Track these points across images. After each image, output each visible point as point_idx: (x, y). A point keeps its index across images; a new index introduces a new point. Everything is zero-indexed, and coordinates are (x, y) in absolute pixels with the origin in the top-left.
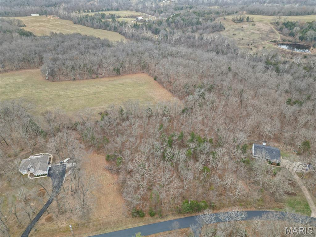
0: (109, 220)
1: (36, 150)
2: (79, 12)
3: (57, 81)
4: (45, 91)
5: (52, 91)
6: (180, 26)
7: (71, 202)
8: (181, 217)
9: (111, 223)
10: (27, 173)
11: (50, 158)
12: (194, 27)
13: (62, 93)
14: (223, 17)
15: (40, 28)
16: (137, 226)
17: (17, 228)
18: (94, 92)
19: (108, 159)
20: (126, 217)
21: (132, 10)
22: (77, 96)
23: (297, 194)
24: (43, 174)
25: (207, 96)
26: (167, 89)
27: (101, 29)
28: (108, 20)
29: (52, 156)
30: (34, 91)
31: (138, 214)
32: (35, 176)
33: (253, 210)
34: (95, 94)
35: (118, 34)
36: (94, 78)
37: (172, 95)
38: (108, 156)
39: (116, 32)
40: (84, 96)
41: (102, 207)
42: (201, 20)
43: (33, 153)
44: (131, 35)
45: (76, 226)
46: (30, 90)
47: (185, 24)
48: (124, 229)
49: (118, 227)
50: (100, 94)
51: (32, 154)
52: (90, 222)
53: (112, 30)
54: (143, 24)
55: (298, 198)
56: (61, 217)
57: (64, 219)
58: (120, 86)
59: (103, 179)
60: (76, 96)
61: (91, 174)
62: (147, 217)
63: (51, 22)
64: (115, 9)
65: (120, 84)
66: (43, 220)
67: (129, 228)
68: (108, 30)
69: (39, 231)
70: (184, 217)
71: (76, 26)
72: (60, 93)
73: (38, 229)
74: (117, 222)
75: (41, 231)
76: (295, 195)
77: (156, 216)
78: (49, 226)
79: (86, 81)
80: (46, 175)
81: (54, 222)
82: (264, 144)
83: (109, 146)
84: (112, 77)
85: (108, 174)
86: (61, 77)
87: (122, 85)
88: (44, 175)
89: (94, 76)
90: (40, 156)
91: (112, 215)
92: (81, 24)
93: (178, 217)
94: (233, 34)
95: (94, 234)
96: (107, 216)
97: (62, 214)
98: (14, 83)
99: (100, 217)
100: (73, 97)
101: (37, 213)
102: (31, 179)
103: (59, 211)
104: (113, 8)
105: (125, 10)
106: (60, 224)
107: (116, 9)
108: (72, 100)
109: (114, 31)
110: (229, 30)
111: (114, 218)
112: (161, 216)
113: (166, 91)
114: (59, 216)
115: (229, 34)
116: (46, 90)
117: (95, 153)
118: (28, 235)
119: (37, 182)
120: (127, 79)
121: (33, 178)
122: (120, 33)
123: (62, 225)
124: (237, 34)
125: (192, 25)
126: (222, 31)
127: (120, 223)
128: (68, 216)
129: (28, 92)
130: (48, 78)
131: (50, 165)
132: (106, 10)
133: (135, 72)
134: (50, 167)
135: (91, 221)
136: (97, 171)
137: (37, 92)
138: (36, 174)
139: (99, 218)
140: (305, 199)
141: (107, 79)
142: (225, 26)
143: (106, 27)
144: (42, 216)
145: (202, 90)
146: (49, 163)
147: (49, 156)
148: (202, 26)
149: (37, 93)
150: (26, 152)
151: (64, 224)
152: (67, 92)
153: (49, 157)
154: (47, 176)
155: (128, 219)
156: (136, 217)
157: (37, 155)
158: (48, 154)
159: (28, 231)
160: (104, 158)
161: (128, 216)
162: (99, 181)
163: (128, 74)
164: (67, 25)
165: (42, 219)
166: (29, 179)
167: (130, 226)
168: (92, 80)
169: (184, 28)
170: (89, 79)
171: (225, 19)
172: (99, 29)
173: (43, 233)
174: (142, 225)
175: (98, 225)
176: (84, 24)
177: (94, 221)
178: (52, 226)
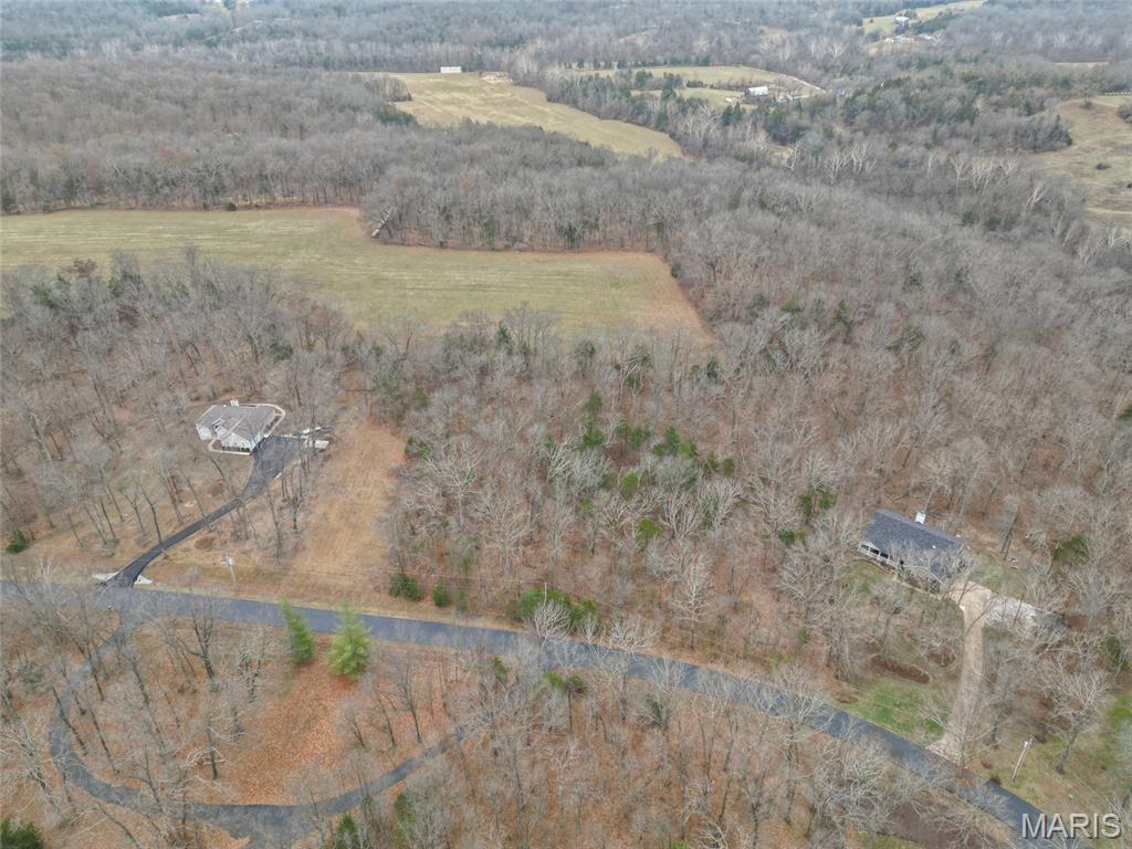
0: (331, 581)
2: (581, 65)
3: (397, 244)
4: (353, 263)
5: (370, 266)
7: (263, 525)
10: (210, 437)
11: (277, 419)
13: (391, 274)
14: (1081, 101)
16: (389, 616)
17: (133, 543)
18: (474, 284)
19: (409, 449)
20: (375, 588)
21: (754, 65)
22: (424, 287)
23: (931, 680)
27: (621, 120)
28: (652, 92)
29: (283, 414)
30: (327, 260)
31: (406, 589)
34: (472, 290)
35: (665, 136)
36: (499, 251)
39: (662, 130)
40: (441, 290)
42: (979, 104)
44: (700, 142)
53: (653, 126)
54: (759, 110)
55: (925, 692)
56: (230, 545)
58: (558, 277)
59: (371, 494)
60: (422, 287)
61: (351, 474)
62: (427, 604)
63: (484, 92)
64: (697, 59)
65: (559, 273)
66: (191, 542)
67: (370, 614)
68: (638, 124)
69: (171, 560)
71: (549, 108)
72: (387, 273)
73: (172, 557)
74: (349, 593)
76: (923, 680)
77: (449, 609)
78: (196, 557)
79: (472, 255)
80: (248, 450)
81: (211, 553)
82: (920, 518)
84: (550, 252)
87: (561, 277)
88: (243, 450)
89: (502, 244)
91: (344, 575)
92: (567, 103)
94: (1097, 162)
95: (283, 602)
98: (291, 233)
99: (313, 570)
100: (412, 289)
101: (188, 525)
102: (211, 452)
104: (693, 58)
105: (731, 64)
107: (701, 59)
108: (404, 296)
109: (656, 128)
110: (1087, 150)
111: (345, 583)
112: (463, 609)
115: (1080, 163)
116: (356, 261)
118: (148, 563)
119: (223, 458)
122: (672, 136)
124: (1114, 166)
126: (1054, 150)
127: (353, 598)
128: (247, 547)
129: (314, 260)
130: (378, 234)
131: (270, 433)
132: (665, 63)
133: (627, 248)
134: (266, 436)
137: (332, 264)
138: (226, 444)
139: (312, 573)
141: (533, 257)
142: (1073, 132)
143: (636, 114)
144: (195, 533)
146: (269, 428)
149: (331, 266)
153: (275, 414)
154: (248, 453)
155: (378, 596)
156: (398, 595)
158: (278, 408)
159: (152, 555)
160: (402, 445)
161: (381, 587)
162: (359, 495)
163: (603, 250)
164: (527, 102)
165: (189, 539)
167: (374, 611)
168: (489, 252)
170: (485, 250)
171: (1088, 106)
172: (614, 119)
173: (176, 567)
174: (402, 617)
176: (574, 104)
177: (295, 576)
178: (202, 559)
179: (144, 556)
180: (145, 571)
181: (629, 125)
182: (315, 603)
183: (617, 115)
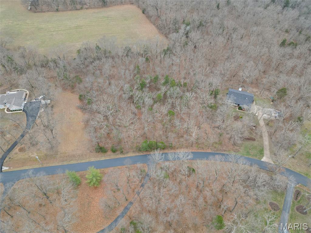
0: (75, 153)
3: (40, 12)
4: (26, 23)
5: (34, 23)
8: (140, 154)
10: (5, 108)
11: (26, 95)
13: (43, 26)
16: (99, 160)
18: (76, 26)
19: (81, 98)
20: (90, 151)
23: (256, 139)
24: (18, 109)
25: (192, 35)
26: (154, 24)
29: (28, 92)
31: (101, 150)
32: (12, 111)
33: (208, 152)
36: (79, 10)
37: (159, 32)
38: (81, 96)
43: (11, 89)
45: (45, 157)
48: (87, 161)
49: (82, 160)
56: (32, 148)
58: (105, 19)
59: (74, 117)
60: (57, 30)
62: (109, 153)
65: (105, 17)
69: (12, 159)
70: (143, 154)
72: (41, 26)
73: (12, 157)
76: (254, 140)
80: (21, 110)
81: (26, 153)
82: (240, 89)
85: (80, 113)
87: (106, 19)
90: (16, 92)
91: (78, 149)
93: (137, 154)
99: (66, 150)
100: (54, 31)
108: (52, 35)
111: (79, 152)
112: (122, 152)
113: (153, 26)
116: (27, 22)
117: (69, 91)
118: (4, 161)
120: (113, 12)
121: (9, 112)
128: (38, 148)
131: (26, 101)
136: (69, 110)
137: (18, 24)
139: (66, 151)
145: (188, 28)
146: (25, 99)
147: (26, 92)
149: (18, 26)
155: (92, 154)
159: (4, 158)
162: (70, 119)
166: (5, 113)
167: (93, 159)
168: (76, 11)
170: (73, 10)
177: (61, 154)
178: (24, 156)
180: (4, 164)
182: (72, 161)
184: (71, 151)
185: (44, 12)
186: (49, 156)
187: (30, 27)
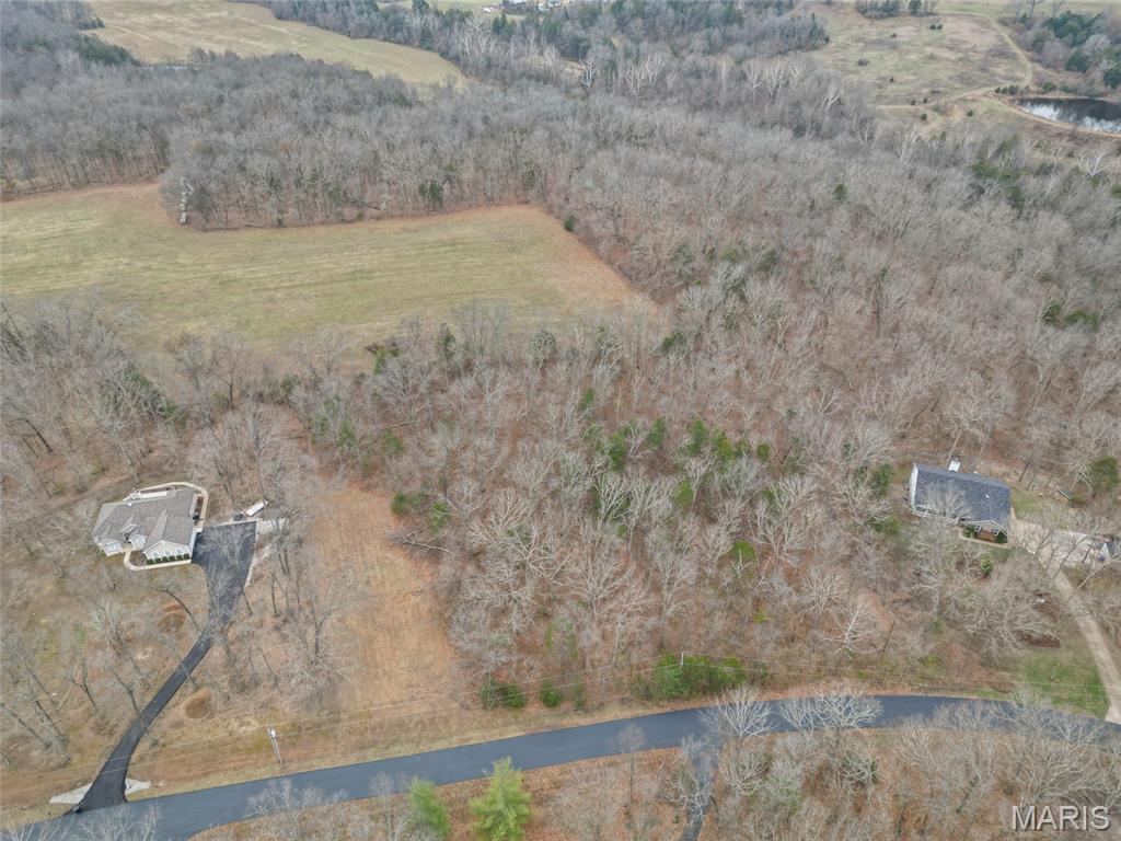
0: (403, 714)
1: (149, 472)
3: (220, 229)
4: (178, 263)
5: (203, 265)
6: (662, 28)
7: (271, 652)
8: (648, 712)
9: (411, 726)
10: (122, 551)
11: (200, 501)
12: (716, 34)
13: (237, 272)
15: (155, 33)
16: (498, 737)
17: (92, 735)
18: (350, 270)
19: (401, 508)
20: (462, 706)
22: (291, 284)
23: (1061, 642)
24: (175, 553)
25: (754, 290)
26: (610, 263)
27: (376, 38)
28: (400, 4)
29: (205, 493)
30: (140, 264)
31: (505, 697)
32: (150, 562)
33: (903, 694)
34: (355, 279)
35: (435, 56)
36: (351, 222)
37: (628, 286)
38: (401, 499)
39: (428, 49)
40: (314, 284)
41: (380, 670)
42: (740, 6)
43: (141, 482)
44: (482, 62)
45: (292, 734)
46: (125, 260)
47: (683, 23)
48: (455, 746)
49: (433, 741)
50: (370, 279)
51: (139, 485)
52: (339, 721)
53: (416, 44)
54: (528, 22)
55: (1063, 656)
56: (238, 700)
57: (251, 709)
58: (443, 249)
59: (382, 578)
60: (286, 284)
61: (342, 557)
62: (535, 709)
63: (193, 11)
65: (443, 244)
66: (178, 709)
67: (473, 743)
68: (399, 43)
69: (164, 745)
70: (661, 711)
71: (285, 28)
72: (231, 272)
73: (162, 741)
74: (432, 721)
75: (175, 746)
76: (1055, 644)
77: (564, 706)
78: (200, 732)
79: (322, 231)
80: (186, 557)
81: (216, 719)
82: (955, 466)
83: (405, 463)
84: (413, 216)
85: (400, 562)
86: (234, 215)
87: (448, 248)
88: (180, 558)
89: (349, 212)
90: (165, 493)
91: (413, 699)
92: (303, 20)
93: (640, 712)
94: (858, 59)
95: (352, 760)
96: (395, 703)
97: (241, 691)
98: (67, 233)
99: (372, 705)
101: (160, 685)
102: (135, 572)
103: (232, 681)
106: (235, 724)
108: (271, 300)
109: (421, 47)
110: (845, 47)
111: (420, 710)
112: (581, 706)
113: (608, 270)
114: (232, 696)
115: (843, 60)
116: (181, 261)
117: (355, 486)
118: (130, 758)
119: (156, 582)
120: (467, 227)
121: (142, 568)
122: (444, 54)
123: (244, 728)
124: (872, 61)
125: (708, 25)
126: (816, 48)
127: (441, 727)
128: (264, 698)
129: (120, 267)
130: (187, 218)
131: (201, 523)
133: (497, 201)
134: (200, 530)
135: (343, 716)
136: (362, 550)
137: (149, 268)
138: (150, 556)
139: (371, 709)
140: (1091, 660)
141: (396, 225)
142: (828, 30)
143: (393, 30)
144: (177, 696)
145: (739, 271)
146: (196, 518)
147: (197, 492)
148: (745, 31)
149: (150, 272)
150: (118, 479)
151: (249, 723)
152: (252, 269)
153: (196, 496)
154: (189, 561)
155: (470, 715)
156: (496, 706)
157: (154, 491)
158: (191, 485)
159: (128, 745)
160: (386, 504)
161: (469, 702)
162: (368, 582)
163: (470, 207)
164: (253, 21)
165: (174, 706)
166: (127, 571)
167: (476, 737)
168: (341, 225)
169: (678, 36)
170: (332, 223)
171: (829, 2)
172: (367, 37)
173: (178, 755)
174: (515, 735)
175: (366, 729)
176: (312, 20)
177: (351, 718)
178: (209, 731)
179: (117, 749)
180: (131, 769)
181: (388, 44)
182: (397, 749)
183: (370, 33)
184: (389, 706)
185: (235, 229)
186: (308, 729)
187: (192, 276)
